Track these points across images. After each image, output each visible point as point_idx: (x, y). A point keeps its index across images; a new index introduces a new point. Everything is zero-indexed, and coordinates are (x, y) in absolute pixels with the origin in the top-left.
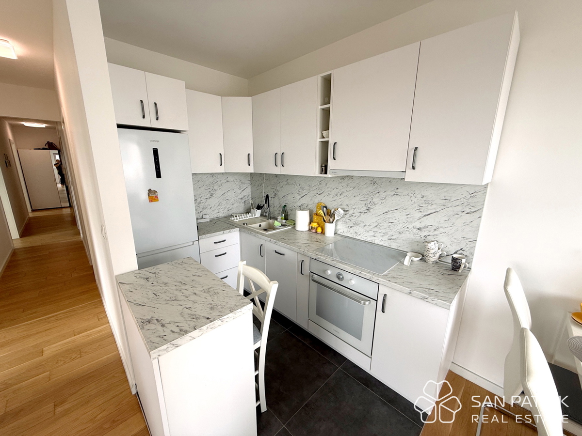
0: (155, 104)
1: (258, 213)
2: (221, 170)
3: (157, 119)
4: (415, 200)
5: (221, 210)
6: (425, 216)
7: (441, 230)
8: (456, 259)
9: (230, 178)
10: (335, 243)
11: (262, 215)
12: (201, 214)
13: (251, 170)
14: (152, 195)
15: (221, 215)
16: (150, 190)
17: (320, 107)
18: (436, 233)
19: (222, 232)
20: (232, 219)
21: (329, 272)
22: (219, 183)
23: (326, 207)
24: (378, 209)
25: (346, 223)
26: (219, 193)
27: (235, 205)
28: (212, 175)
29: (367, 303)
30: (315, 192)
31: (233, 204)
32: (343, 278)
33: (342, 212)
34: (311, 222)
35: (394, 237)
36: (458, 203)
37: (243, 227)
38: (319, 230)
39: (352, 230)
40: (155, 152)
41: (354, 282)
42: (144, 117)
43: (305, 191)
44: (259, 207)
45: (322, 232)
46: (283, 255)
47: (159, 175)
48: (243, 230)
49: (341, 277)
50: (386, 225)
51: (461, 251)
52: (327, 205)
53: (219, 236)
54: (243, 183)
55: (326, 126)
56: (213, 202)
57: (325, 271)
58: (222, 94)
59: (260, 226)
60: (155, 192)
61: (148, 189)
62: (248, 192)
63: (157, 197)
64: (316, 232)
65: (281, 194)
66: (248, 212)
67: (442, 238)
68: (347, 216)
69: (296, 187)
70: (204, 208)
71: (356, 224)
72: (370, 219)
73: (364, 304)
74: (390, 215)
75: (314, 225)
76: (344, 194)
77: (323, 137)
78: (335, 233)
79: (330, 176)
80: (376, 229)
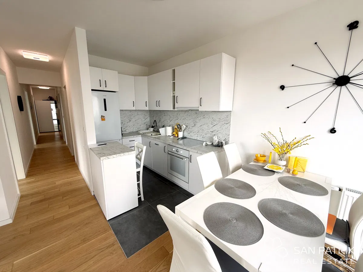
0: (105, 81)
1: (152, 129)
2: (134, 108)
3: (106, 87)
4: (210, 120)
5: (135, 128)
6: (214, 126)
7: (219, 132)
8: (222, 142)
9: (140, 113)
11: (154, 131)
12: (125, 129)
13: (147, 108)
14: (103, 118)
15: (134, 130)
16: (102, 116)
17: (172, 82)
18: (218, 133)
19: (133, 136)
20: (139, 132)
21: (174, 149)
22: (134, 115)
23: (179, 125)
24: (198, 125)
25: (187, 132)
26: (133, 120)
27: (142, 126)
28: (130, 111)
30: (175, 118)
31: (140, 126)
33: (185, 126)
34: (173, 132)
35: (204, 136)
36: (223, 120)
37: (143, 135)
38: (176, 135)
39: (189, 135)
40: (105, 100)
41: (182, 152)
42: (100, 86)
43: (172, 118)
44: (152, 127)
46: (158, 145)
47: (106, 110)
49: (178, 151)
50: (201, 131)
51: (225, 140)
53: (132, 138)
54: (146, 116)
55: (174, 90)
56: (131, 124)
57: (172, 149)
58: (135, 75)
59: (152, 135)
62: (148, 120)
63: (105, 119)
65: (162, 120)
66: (148, 129)
67: (220, 135)
68: (188, 129)
69: (168, 117)
70: (126, 127)
71: (191, 132)
72: (195, 129)
73: (185, 160)
74: (202, 127)
76: (186, 119)
77: (174, 94)
79: (176, 110)
80: (198, 133)
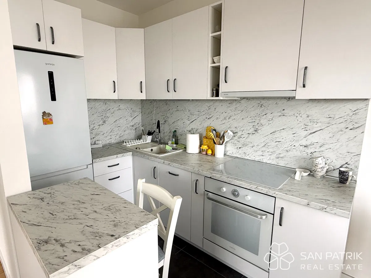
0: (51, 28)
1: (149, 138)
2: (115, 96)
3: (53, 43)
4: (300, 119)
5: (113, 137)
6: (311, 134)
7: (326, 146)
8: (344, 172)
9: (122, 106)
10: (225, 164)
11: (152, 141)
12: (94, 140)
13: (143, 97)
14: (47, 118)
15: (113, 141)
16: (44, 113)
17: (211, 35)
18: (322, 149)
19: (116, 156)
20: (125, 144)
21: (224, 189)
22: (112, 111)
23: (215, 130)
24: (266, 130)
25: (235, 144)
26: (111, 120)
27: (127, 132)
28: (105, 101)
29: (264, 217)
30: (204, 117)
31: (124, 131)
32: (238, 195)
33: (231, 133)
34: (201, 145)
35: (281, 156)
36: (342, 120)
37: (136, 151)
38: (210, 152)
39: (240, 151)
40: (51, 75)
41: (250, 198)
42: (39, 40)
43: (194, 116)
44: (150, 134)
45: (212, 154)
46: (177, 175)
47: (53, 98)
48: (136, 154)
49: (237, 193)
50: (274, 144)
51: (346, 165)
52: (216, 128)
53: (113, 160)
54: (133, 111)
55: (217, 51)
56: (105, 128)
57: (220, 189)
59: (152, 150)
60: (49, 115)
61: (43, 111)
62: (139, 119)
63: (51, 120)
64: (206, 154)
65: (171, 121)
66: (139, 138)
67: (327, 154)
68: (236, 138)
69: (186, 113)
70: (97, 135)
71: (245, 145)
72: (257, 139)
73: (261, 218)
74: (277, 135)
75: (205, 147)
76: (232, 118)
77: (214, 63)
78: (225, 155)
79: (221, 98)
80: (264, 149)
